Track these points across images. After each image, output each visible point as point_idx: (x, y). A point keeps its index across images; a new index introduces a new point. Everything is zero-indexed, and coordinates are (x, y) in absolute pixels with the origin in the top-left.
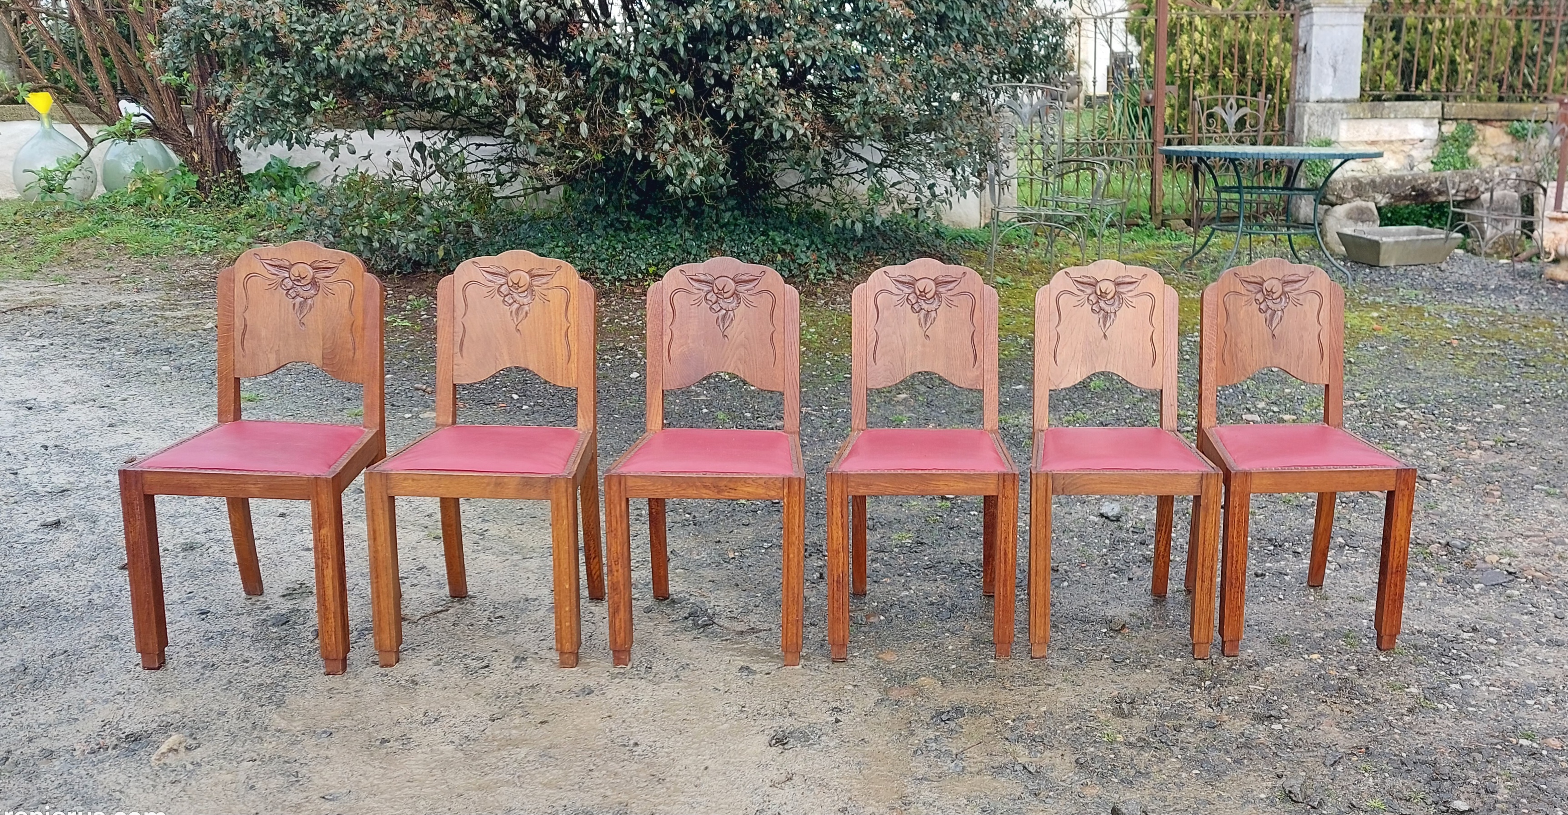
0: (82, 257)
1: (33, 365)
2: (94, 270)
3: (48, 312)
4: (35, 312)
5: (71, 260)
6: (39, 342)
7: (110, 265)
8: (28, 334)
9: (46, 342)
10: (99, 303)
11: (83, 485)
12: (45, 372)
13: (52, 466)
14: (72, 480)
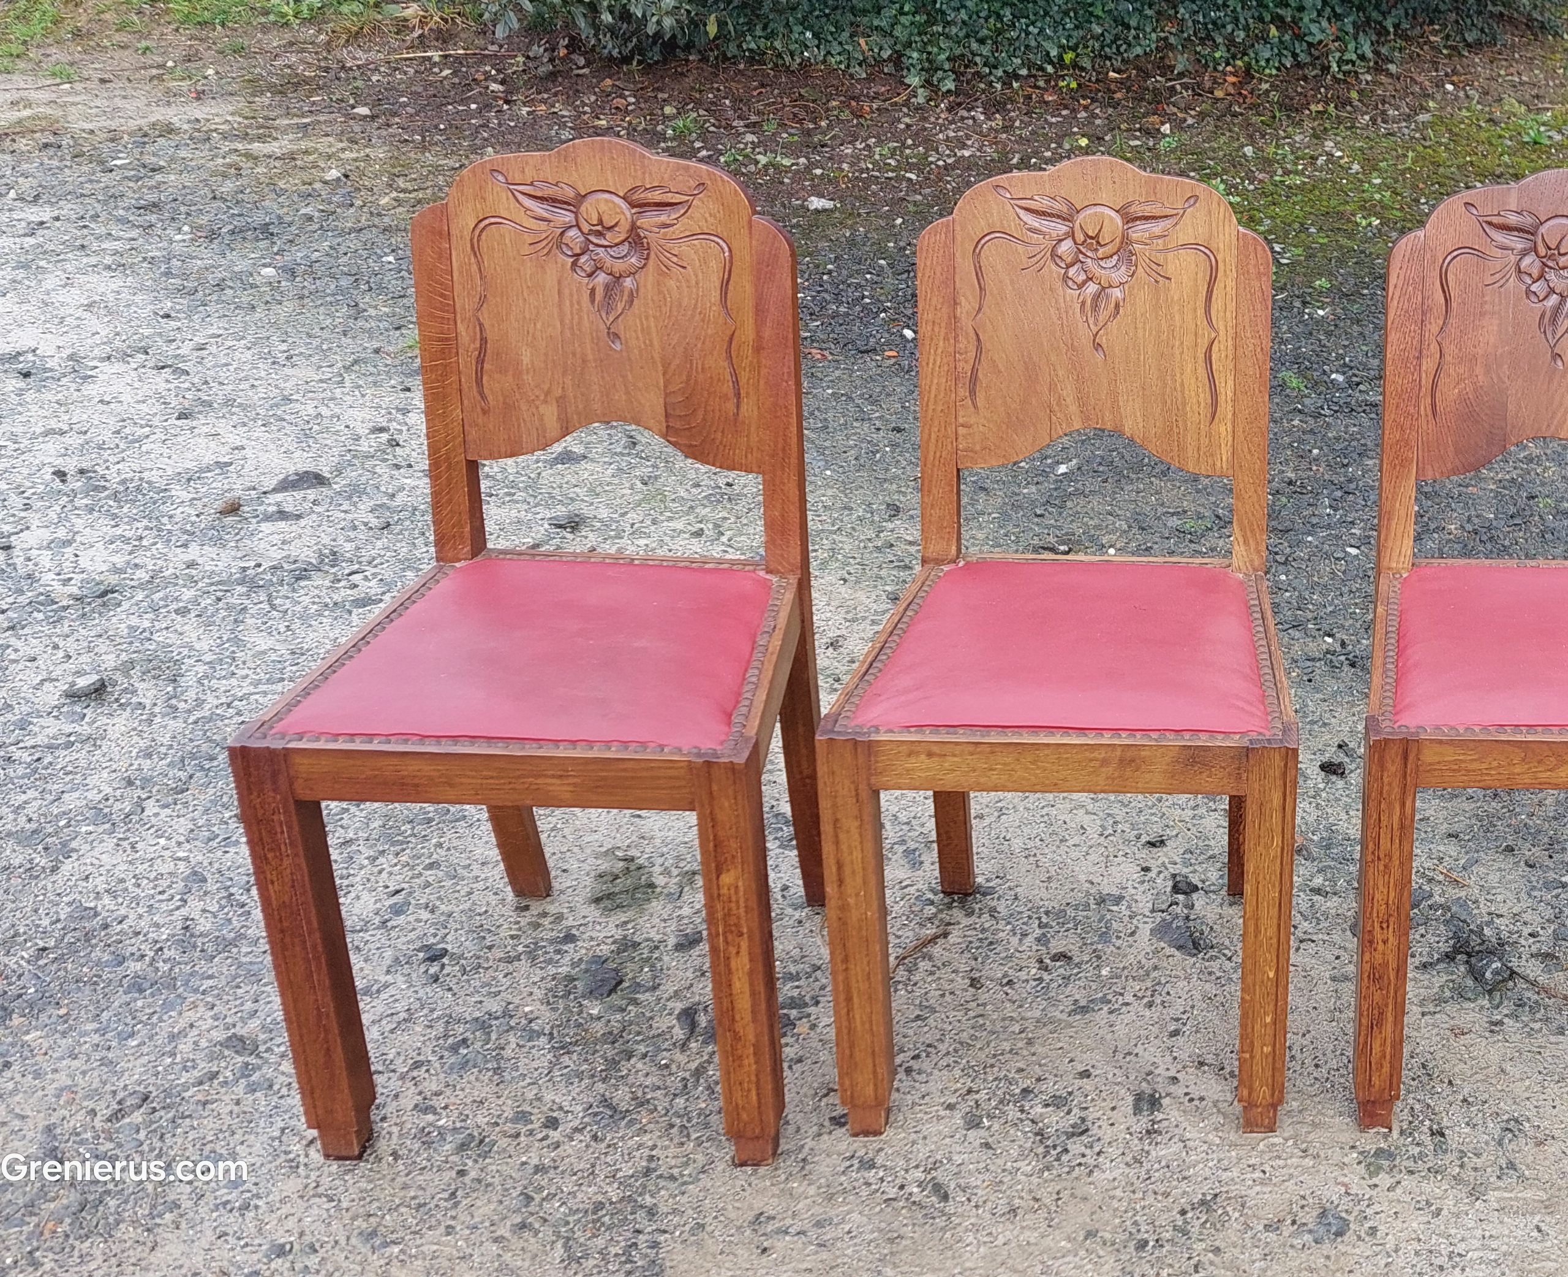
0: (95, 27)
1: (26, 266)
2: (118, 54)
3: (46, 146)
4: (22, 144)
5: (77, 34)
6: (34, 214)
7: (144, 44)
8: (12, 194)
9: (45, 214)
10: (133, 124)
11: (142, 575)
12: (50, 282)
13: (79, 523)
14: (119, 560)
